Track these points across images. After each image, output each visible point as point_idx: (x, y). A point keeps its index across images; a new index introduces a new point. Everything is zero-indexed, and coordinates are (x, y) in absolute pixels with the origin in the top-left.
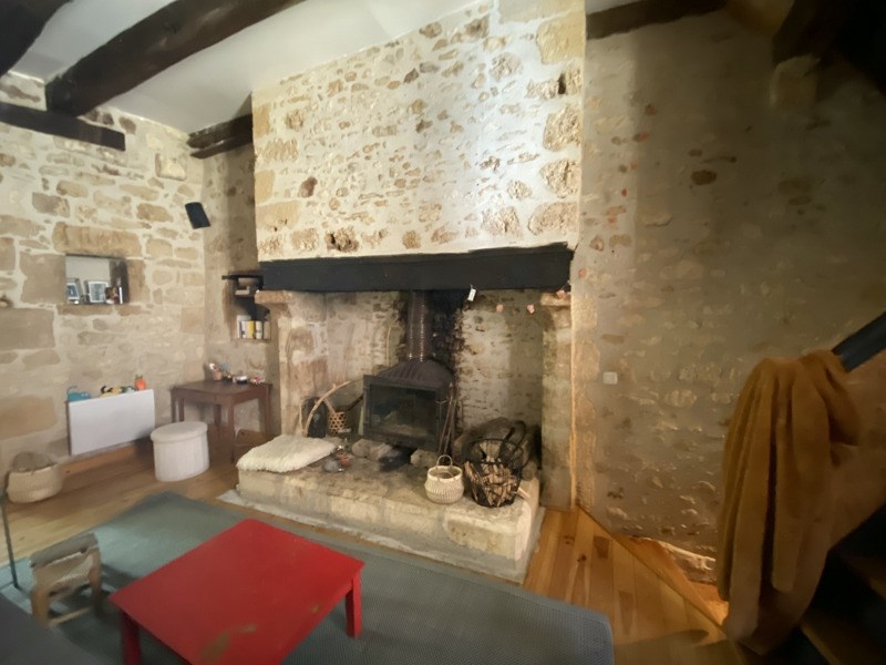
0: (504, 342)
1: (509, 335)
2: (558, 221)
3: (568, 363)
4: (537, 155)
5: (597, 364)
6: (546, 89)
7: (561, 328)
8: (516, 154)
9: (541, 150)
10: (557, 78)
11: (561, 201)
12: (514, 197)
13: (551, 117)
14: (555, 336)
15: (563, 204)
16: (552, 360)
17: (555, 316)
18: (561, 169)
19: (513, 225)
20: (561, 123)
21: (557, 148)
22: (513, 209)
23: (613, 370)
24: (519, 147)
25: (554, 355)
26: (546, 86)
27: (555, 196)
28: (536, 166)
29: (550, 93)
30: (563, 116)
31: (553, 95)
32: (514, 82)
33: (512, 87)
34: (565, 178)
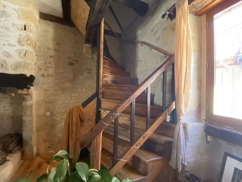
0: (9, 106)
1: (11, 103)
2: (23, 67)
3: (32, 111)
4: (15, 45)
5: (44, 110)
6: (19, 26)
7: (28, 100)
8: (6, 43)
9: (16, 44)
10: (24, 25)
11: (24, 61)
12: (5, 57)
13: (20, 35)
14: (26, 103)
15: (24, 62)
16: (26, 111)
17: (25, 97)
18: (24, 52)
19: (5, 65)
20: (24, 38)
21: (22, 45)
22: (5, 60)
23: (49, 111)
24: (8, 41)
25: (26, 109)
26: (20, 26)
27: (22, 59)
28: (14, 48)
29: (21, 28)
30: (25, 37)
31: (22, 29)
32: (7, 20)
33: (6, 21)
34: (25, 55)
